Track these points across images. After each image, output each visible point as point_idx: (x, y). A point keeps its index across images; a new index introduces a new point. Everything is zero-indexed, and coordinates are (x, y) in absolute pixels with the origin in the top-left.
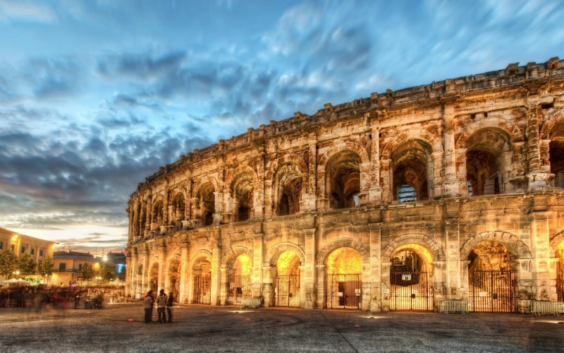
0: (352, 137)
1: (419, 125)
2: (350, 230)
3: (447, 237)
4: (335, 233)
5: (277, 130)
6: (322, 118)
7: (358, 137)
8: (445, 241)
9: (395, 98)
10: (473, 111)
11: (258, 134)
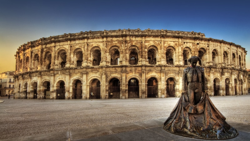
0: (156, 42)
1: (173, 42)
2: (155, 72)
3: (180, 76)
4: (151, 73)
5: (130, 32)
6: (146, 33)
7: (157, 42)
8: (179, 77)
9: (167, 33)
10: (185, 42)
11: (123, 32)
